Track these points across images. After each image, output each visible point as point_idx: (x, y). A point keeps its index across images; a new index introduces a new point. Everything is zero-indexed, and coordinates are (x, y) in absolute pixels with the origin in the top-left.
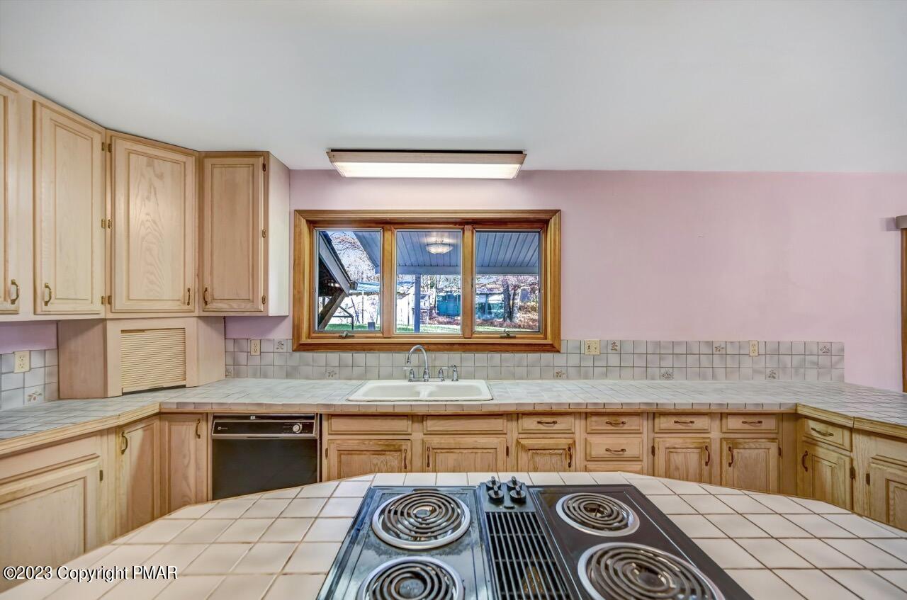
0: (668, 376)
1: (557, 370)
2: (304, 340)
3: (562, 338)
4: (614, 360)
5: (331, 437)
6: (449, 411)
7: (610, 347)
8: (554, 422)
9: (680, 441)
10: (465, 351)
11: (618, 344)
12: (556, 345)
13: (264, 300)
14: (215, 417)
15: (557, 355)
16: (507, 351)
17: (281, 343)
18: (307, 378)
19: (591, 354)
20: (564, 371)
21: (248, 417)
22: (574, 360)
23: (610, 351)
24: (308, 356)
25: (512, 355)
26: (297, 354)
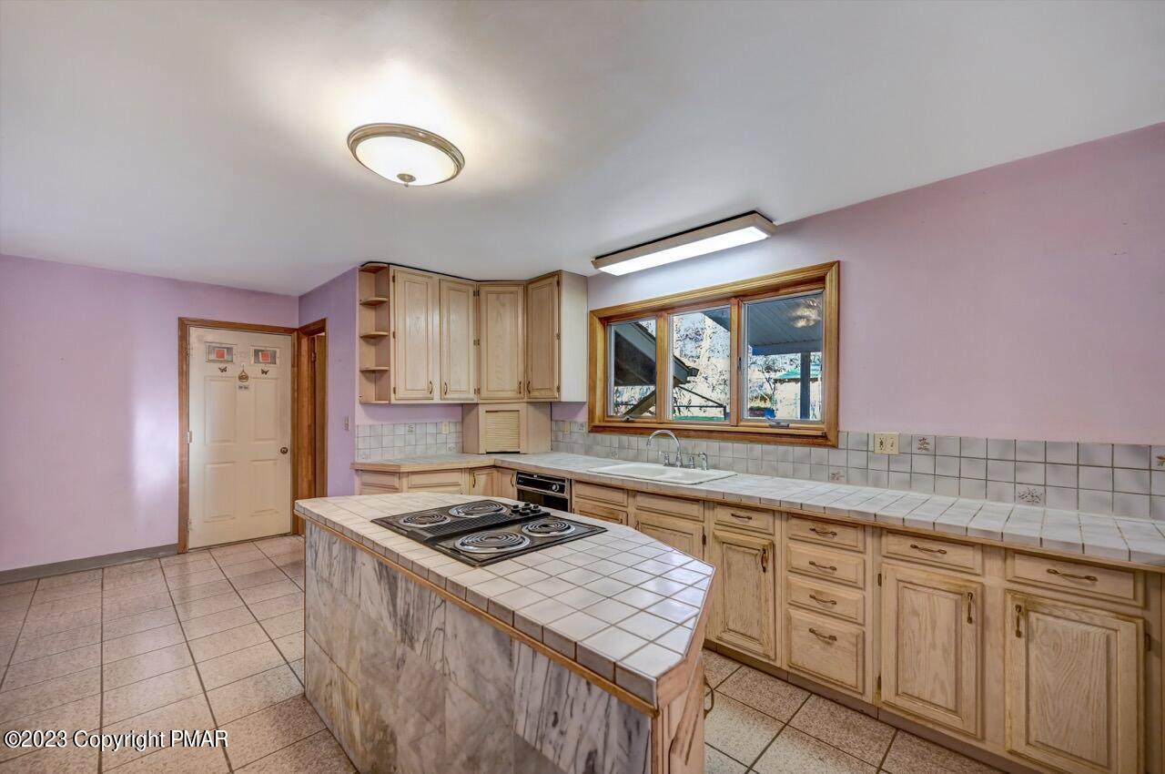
0: (1033, 499)
1: (832, 470)
2: (597, 423)
3: (842, 428)
4: (923, 464)
5: (578, 500)
6: (650, 489)
7: (916, 445)
8: (750, 518)
9: (924, 575)
10: (724, 439)
11: (931, 441)
12: (831, 436)
13: (559, 388)
14: (518, 473)
15: (833, 451)
16: (768, 443)
17: (582, 425)
18: (598, 456)
19: (885, 452)
20: (842, 473)
21: (532, 476)
22: (858, 459)
23: (915, 450)
24: (599, 436)
25: (775, 447)
26: (592, 435)
